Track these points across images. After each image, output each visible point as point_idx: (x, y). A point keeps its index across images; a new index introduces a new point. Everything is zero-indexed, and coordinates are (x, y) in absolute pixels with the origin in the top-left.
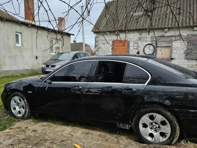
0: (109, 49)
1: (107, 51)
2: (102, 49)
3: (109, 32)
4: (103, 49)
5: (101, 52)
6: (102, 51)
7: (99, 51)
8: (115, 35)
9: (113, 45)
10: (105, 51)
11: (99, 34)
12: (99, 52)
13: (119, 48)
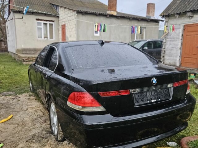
0: (179, 35)
1: (176, 38)
2: (170, 36)
3: (177, 14)
4: (172, 35)
5: (170, 40)
6: (171, 38)
7: (167, 38)
8: (187, 18)
9: (184, 30)
10: (173, 38)
11: (170, 18)
12: (168, 40)
13: (191, 33)
